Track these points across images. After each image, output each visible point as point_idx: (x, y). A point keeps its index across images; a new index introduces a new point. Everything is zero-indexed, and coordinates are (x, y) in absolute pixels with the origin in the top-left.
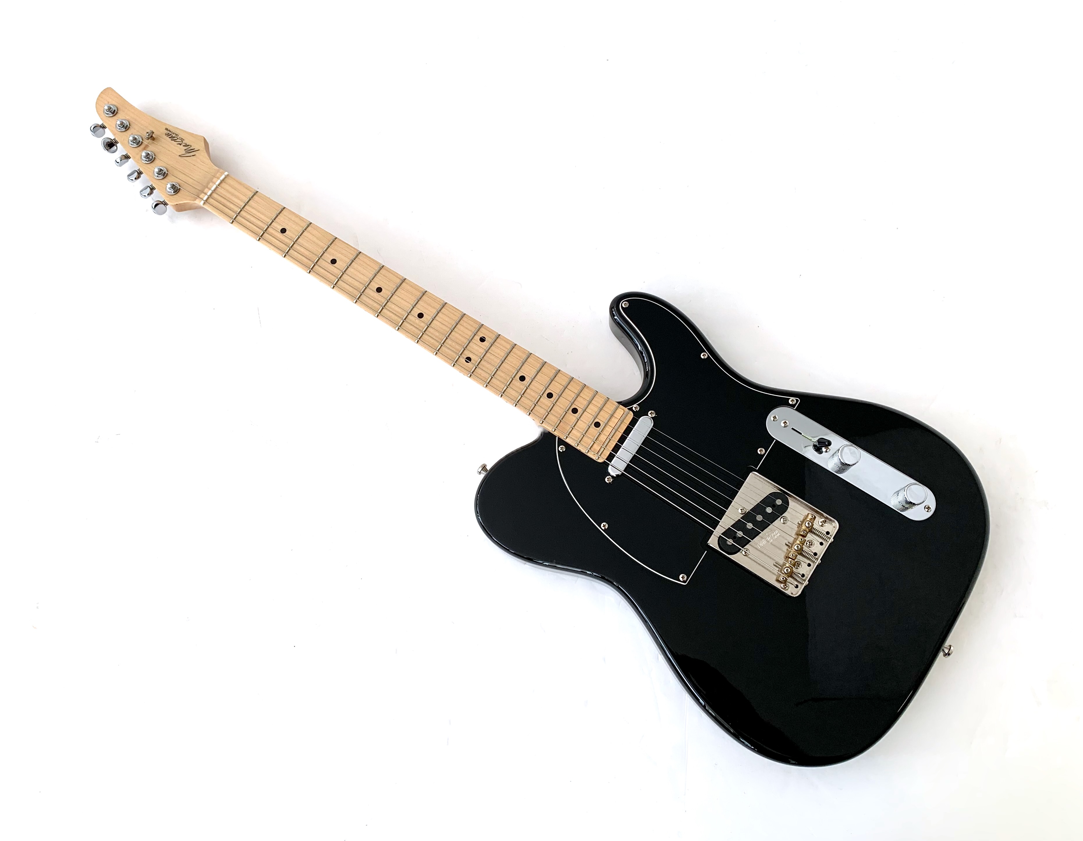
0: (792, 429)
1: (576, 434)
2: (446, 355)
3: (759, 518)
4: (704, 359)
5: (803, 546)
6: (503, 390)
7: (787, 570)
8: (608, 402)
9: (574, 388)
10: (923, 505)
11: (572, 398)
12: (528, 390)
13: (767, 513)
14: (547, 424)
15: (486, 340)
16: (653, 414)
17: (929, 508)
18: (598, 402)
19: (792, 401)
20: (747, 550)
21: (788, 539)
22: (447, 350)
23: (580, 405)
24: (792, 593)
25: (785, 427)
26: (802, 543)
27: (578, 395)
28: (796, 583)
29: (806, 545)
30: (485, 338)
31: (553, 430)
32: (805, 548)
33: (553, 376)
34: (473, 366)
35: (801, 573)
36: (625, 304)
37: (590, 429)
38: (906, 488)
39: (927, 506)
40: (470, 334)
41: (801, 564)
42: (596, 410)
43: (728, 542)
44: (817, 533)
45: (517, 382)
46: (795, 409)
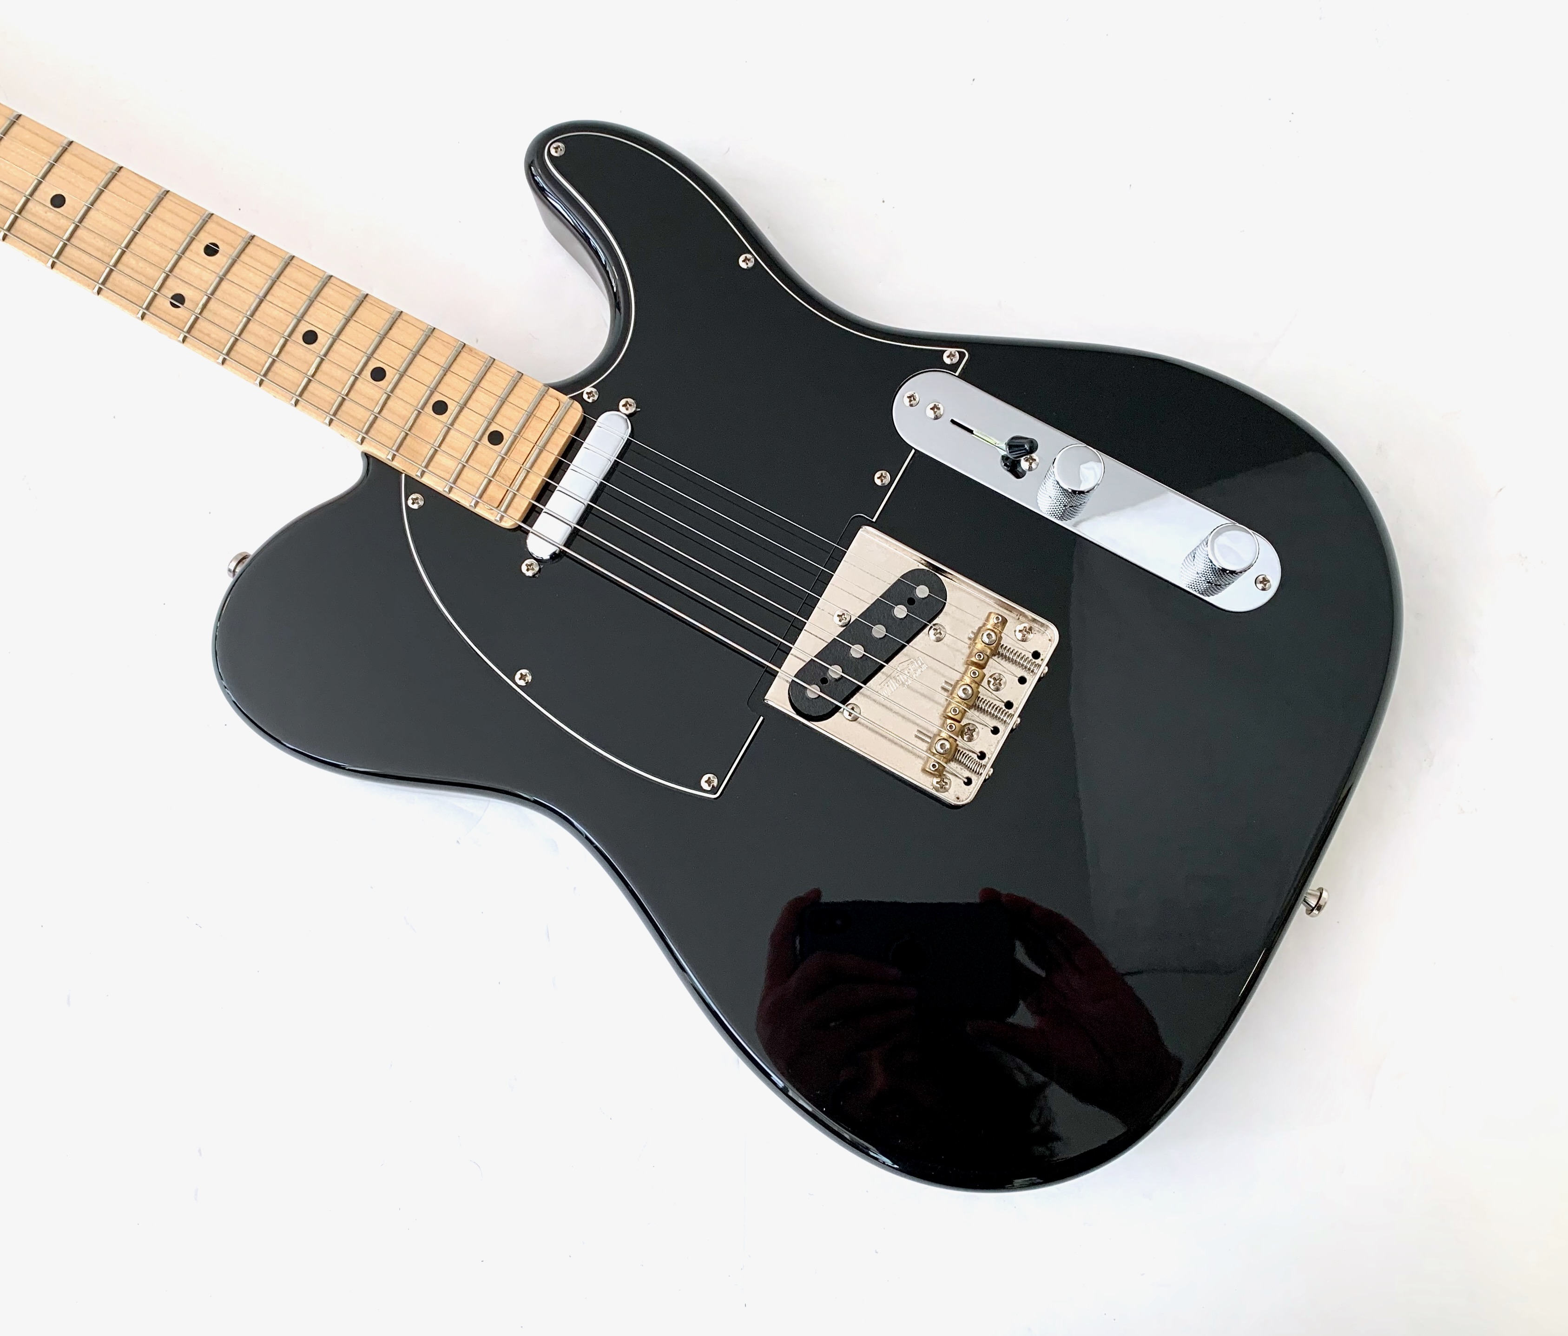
0: (953, 422)
1: (446, 463)
2: (123, 293)
3: (879, 631)
4: (748, 269)
5: (978, 688)
6: (263, 368)
7: (942, 745)
8: (521, 384)
9: (436, 353)
10: (1250, 576)
11: (432, 378)
12: (325, 366)
13: (895, 618)
14: (374, 444)
15: (220, 250)
16: (630, 405)
17: (1265, 581)
18: (497, 383)
19: (951, 356)
20: (853, 709)
21: (946, 674)
22: (127, 281)
23: (451, 393)
24: (958, 798)
25: (936, 418)
26: (976, 683)
27: (446, 371)
28: (967, 774)
29: (987, 687)
30: (218, 247)
31: (390, 457)
32: (983, 693)
33: (387, 327)
34: (191, 314)
35: (978, 750)
36: (556, 148)
37: (479, 448)
38: (1210, 538)
39: (1261, 578)
40: (182, 239)
41: (977, 730)
42: (493, 402)
43: (808, 691)
44: (1015, 658)
45: (297, 346)
46: (957, 374)
